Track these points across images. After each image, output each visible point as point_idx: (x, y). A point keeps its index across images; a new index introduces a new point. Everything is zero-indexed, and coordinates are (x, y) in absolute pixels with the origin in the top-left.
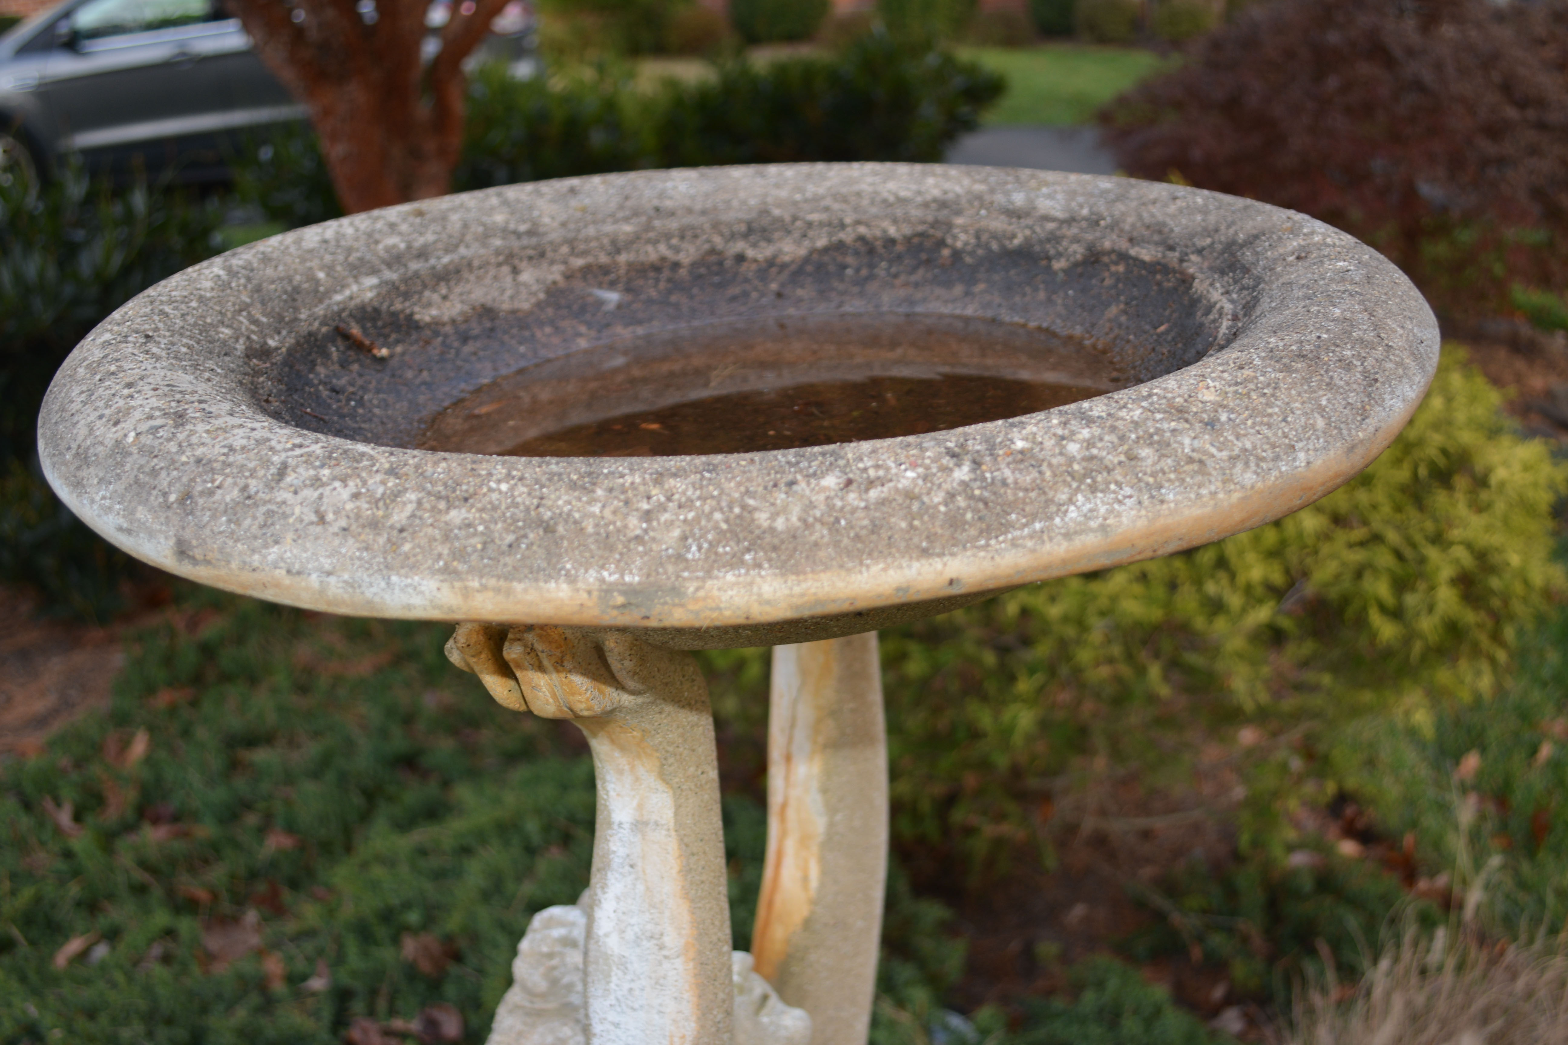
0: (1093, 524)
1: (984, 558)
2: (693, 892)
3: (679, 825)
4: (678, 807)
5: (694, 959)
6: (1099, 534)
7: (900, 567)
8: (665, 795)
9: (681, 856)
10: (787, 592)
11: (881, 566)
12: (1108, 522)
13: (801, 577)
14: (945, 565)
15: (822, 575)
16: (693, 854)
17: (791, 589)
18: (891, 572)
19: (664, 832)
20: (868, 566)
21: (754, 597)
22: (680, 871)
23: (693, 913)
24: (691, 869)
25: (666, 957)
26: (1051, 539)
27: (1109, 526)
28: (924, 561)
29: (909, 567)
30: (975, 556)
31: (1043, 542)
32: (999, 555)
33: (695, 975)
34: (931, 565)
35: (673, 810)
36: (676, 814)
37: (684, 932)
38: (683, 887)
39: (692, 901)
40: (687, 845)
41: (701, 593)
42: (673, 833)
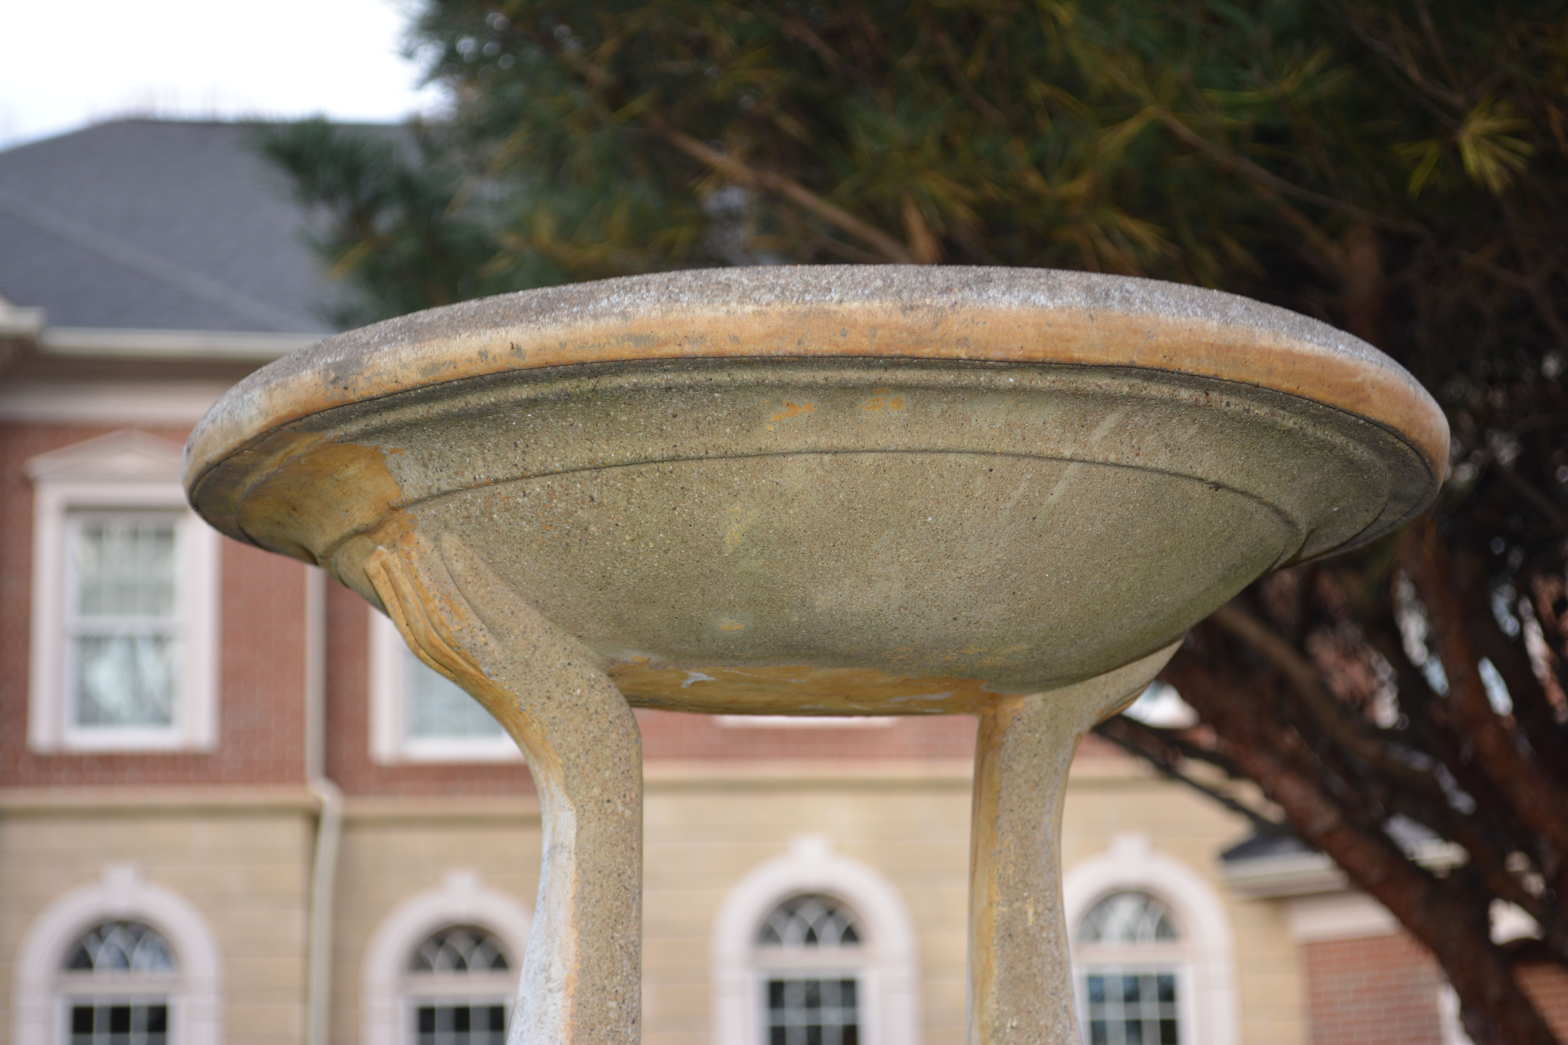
0: (616, 310)
1: (533, 329)
2: (583, 923)
3: (580, 849)
4: (580, 829)
5: (573, 996)
6: (620, 318)
7: (479, 334)
8: (570, 813)
9: (576, 881)
10: (414, 356)
11: (467, 334)
12: (628, 310)
13: (422, 344)
14: (507, 332)
15: (434, 342)
16: (588, 882)
17: (417, 354)
18: (474, 338)
19: (566, 855)
20: (460, 335)
21: (397, 362)
22: (574, 897)
23: (580, 946)
24: (584, 898)
25: (550, 990)
26: (582, 318)
27: (627, 312)
28: (494, 330)
29: (485, 334)
30: (527, 327)
31: (576, 319)
32: (544, 327)
33: (572, 1016)
34: (498, 333)
35: (575, 831)
36: (578, 836)
37: (568, 964)
38: (574, 915)
39: (580, 932)
40: (584, 871)
41: (371, 363)
42: (573, 856)
